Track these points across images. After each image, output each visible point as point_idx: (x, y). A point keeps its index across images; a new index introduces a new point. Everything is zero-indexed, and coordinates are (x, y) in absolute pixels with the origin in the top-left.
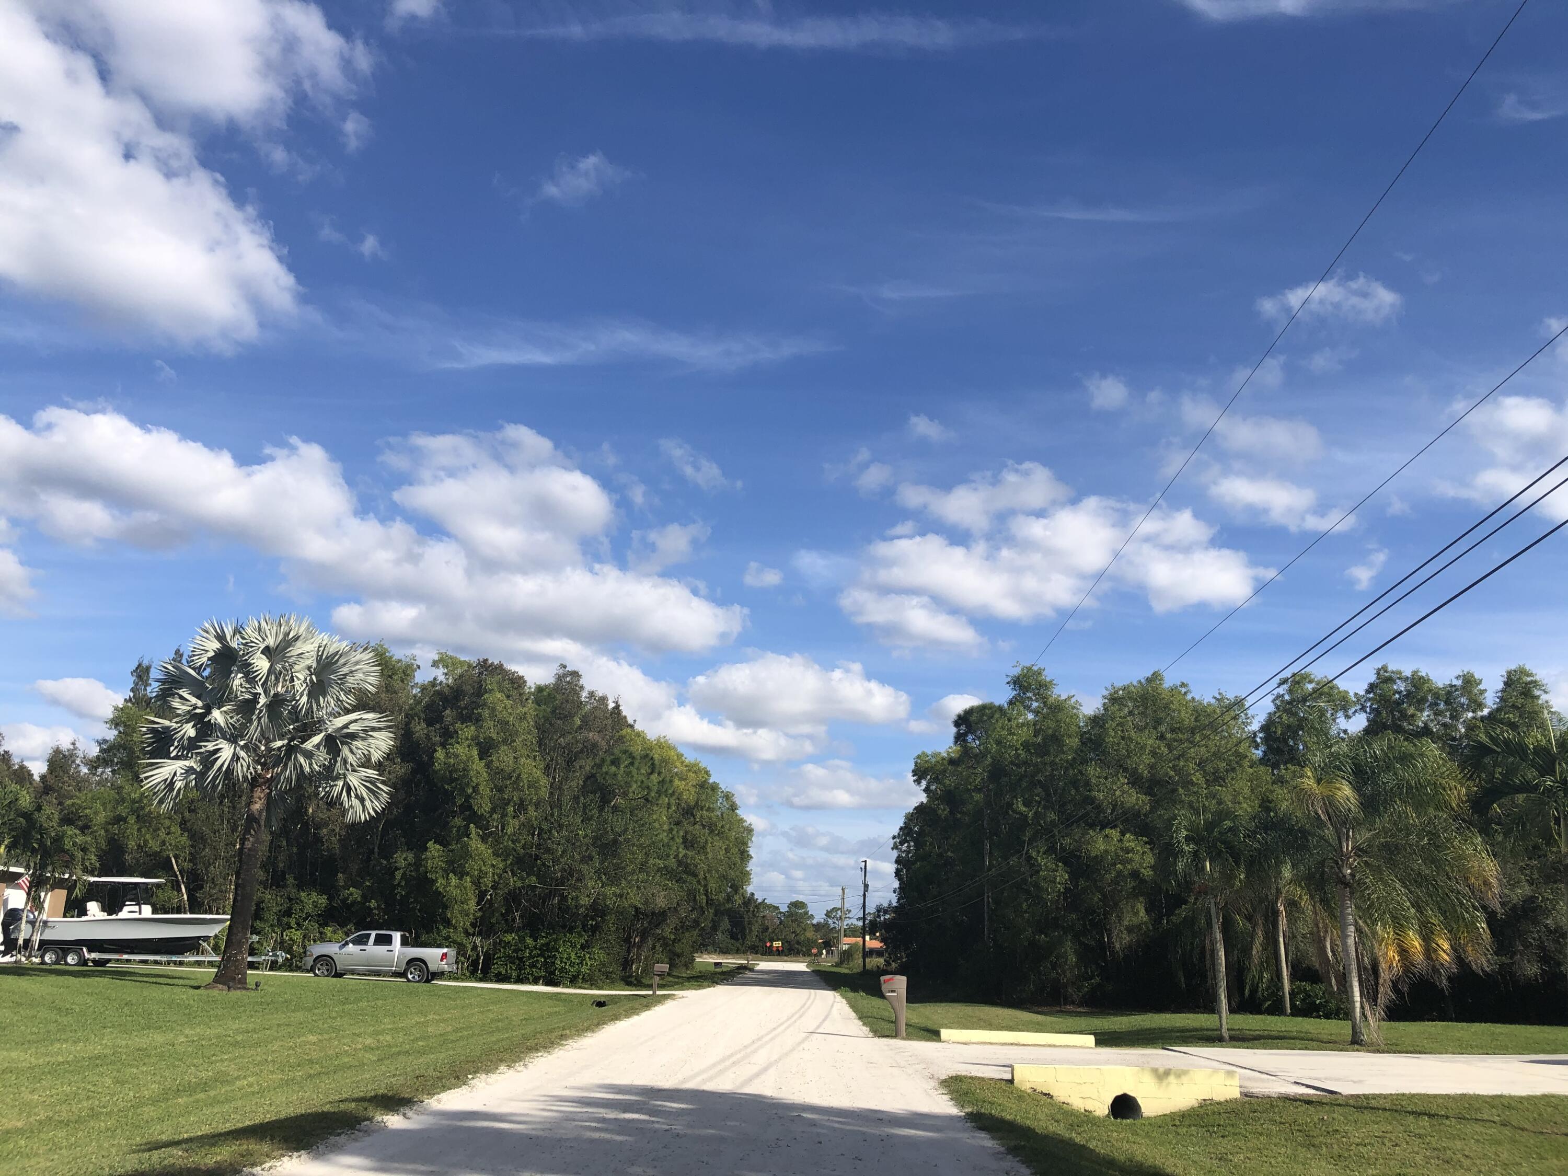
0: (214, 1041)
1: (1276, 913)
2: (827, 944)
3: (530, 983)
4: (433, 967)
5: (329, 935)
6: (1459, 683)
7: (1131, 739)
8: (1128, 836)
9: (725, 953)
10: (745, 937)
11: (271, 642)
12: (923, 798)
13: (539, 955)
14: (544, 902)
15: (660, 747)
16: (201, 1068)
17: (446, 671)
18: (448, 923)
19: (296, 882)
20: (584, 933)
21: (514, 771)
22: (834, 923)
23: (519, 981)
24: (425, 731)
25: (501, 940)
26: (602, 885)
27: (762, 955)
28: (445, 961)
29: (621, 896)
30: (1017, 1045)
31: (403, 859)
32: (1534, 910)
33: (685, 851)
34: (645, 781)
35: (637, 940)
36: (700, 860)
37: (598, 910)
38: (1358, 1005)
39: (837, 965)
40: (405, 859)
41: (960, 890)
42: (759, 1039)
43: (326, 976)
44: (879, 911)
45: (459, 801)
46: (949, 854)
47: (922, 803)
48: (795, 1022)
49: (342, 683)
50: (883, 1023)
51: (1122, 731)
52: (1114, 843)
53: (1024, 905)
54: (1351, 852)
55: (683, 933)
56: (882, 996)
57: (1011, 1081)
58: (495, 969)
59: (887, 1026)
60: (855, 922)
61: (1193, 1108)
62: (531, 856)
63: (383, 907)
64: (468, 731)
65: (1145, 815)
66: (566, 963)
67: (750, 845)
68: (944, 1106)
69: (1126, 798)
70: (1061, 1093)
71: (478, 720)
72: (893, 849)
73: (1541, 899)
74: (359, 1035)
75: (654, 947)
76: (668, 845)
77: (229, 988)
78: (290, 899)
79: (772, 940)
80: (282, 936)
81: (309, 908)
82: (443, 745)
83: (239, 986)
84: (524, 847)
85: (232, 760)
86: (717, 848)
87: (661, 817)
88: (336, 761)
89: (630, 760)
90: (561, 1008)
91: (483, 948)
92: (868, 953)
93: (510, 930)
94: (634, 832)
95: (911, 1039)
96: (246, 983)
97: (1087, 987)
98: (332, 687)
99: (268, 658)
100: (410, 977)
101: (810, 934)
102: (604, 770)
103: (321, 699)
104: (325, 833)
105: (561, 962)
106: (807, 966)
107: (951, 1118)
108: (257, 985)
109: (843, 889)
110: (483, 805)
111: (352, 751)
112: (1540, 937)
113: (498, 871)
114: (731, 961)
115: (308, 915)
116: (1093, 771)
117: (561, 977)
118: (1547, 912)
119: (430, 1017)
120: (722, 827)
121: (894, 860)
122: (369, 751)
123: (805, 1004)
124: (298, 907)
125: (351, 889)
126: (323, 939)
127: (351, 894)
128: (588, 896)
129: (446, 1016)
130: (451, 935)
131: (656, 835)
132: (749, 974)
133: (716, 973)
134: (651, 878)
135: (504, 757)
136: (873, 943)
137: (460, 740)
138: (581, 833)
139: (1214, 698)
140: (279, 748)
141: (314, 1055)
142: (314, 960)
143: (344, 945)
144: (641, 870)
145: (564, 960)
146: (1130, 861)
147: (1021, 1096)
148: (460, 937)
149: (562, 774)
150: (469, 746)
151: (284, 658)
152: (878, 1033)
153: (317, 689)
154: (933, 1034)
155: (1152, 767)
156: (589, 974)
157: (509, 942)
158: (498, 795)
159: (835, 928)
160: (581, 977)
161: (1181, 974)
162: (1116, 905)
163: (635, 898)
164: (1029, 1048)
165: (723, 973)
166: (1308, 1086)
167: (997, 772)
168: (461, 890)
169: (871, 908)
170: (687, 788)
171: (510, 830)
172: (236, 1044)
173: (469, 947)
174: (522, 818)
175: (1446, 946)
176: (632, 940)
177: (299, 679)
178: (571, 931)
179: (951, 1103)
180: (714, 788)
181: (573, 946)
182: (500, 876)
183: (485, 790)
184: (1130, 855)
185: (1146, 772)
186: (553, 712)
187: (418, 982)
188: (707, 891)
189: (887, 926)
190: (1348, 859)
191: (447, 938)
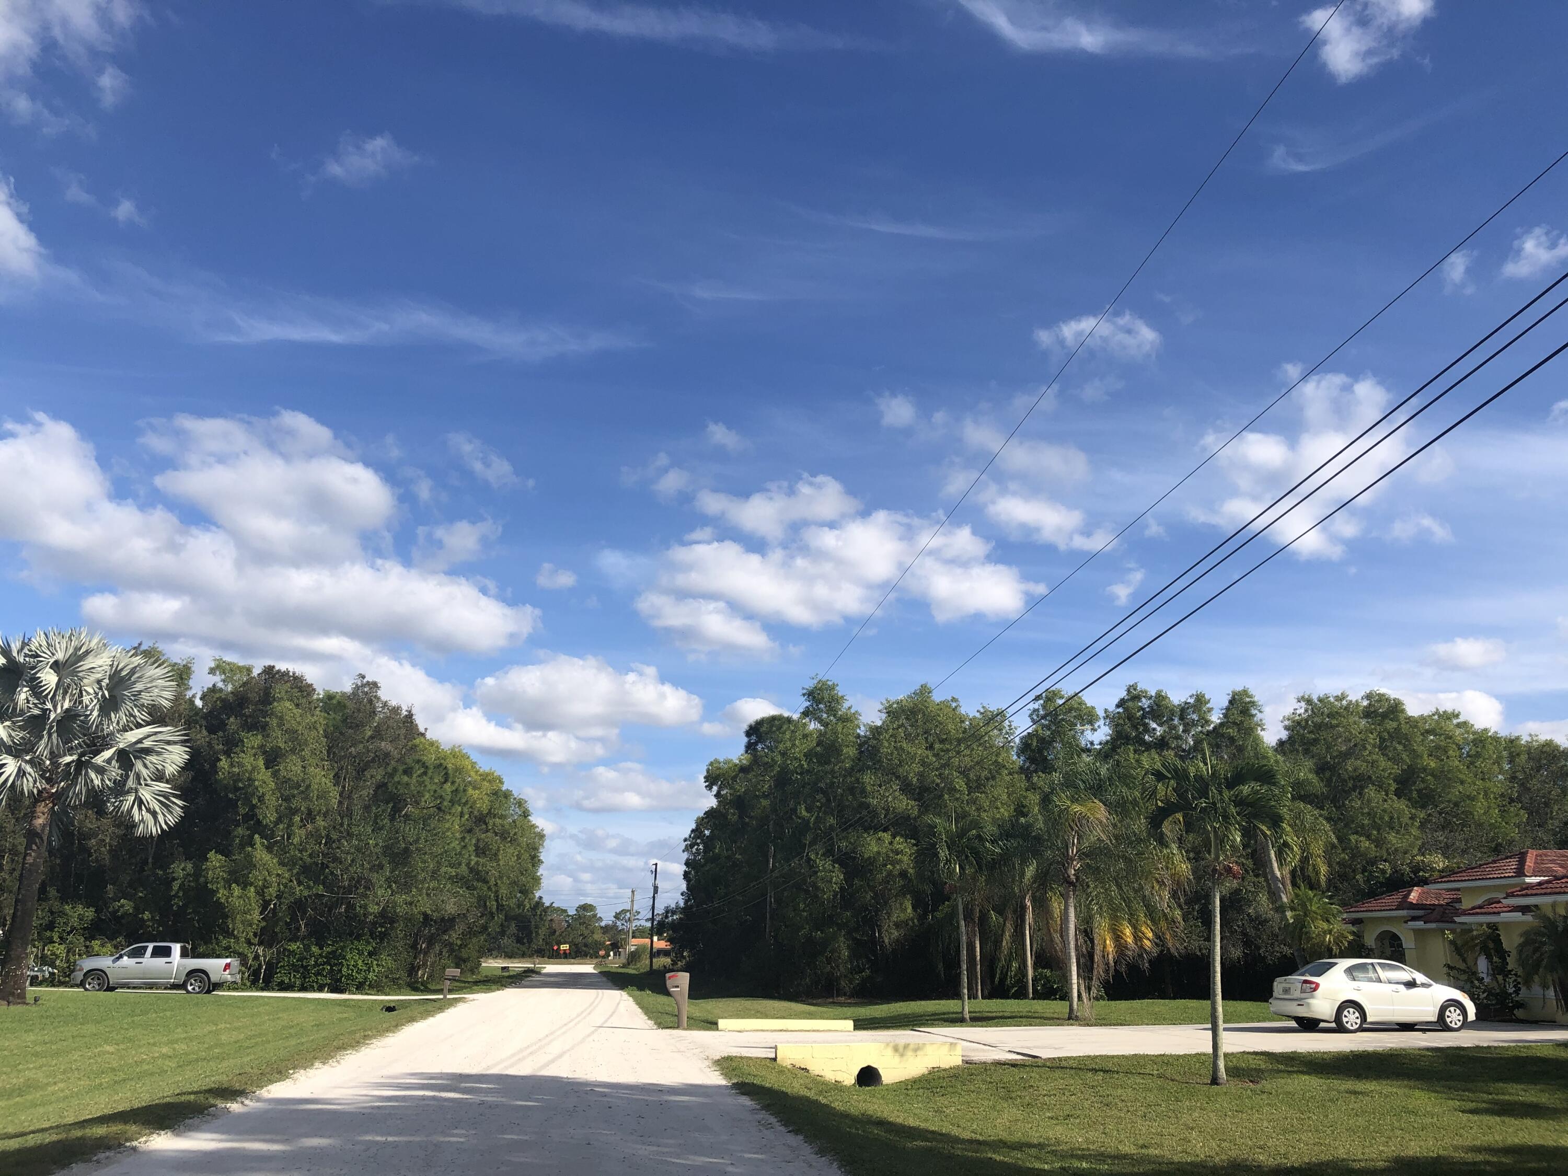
0: (15, 1052)
1: (1023, 908)
2: (615, 946)
3: (314, 991)
4: (214, 978)
5: (96, 948)
6: (1192, 701)
7: (903, 750)
8: (898, 839)
9: (510, 957)
10: (532, 941)
11: (60, 656)
12: (713, 802)
13: (325, 963)
14: (330, 910)
15: (454, 756)
16: (12, 1076)
17: (223, 677)
18: (229, 934)
19: (59, 895)
20: (372, 941)
21: (303, 780)
22: (623, 924)
23: (303, 989)
24: (207, 739)
25: (285, 949)
26: (392, 893)
27: (549, 958)
28: (228, 971)
29: (411, 903)
30: (785, 1031)
31: (181, 869)
32: (1239, 901)
33: (476, 859)
34: (439, 791)
35: (424, 946)
36: (492, 867)
37: (387, 917)
38: (1075, 987)
39: (624, 966)
40: (183, 870)
41: (746, 891)
42: (552, 1033)
43: (97, 990)
44: (667, 912)
45: (243, 810)
46: (737, 856)
47: (712, 808)
48: (585, 1018)
49: (135, 700)
50: (666, 1016)
51: (895, 742)
52: (886, 845)
53: (802, 906)
54: (1075, 855)
55: (470, 938)
56: (668, 993)
57: (775, 1059)
58: (277, 978)
59: (669, 1019)
60: (643, 923)
61: (923, 1075)
62: (317, 864)
63: (158, 918)
64: (253, 740)
65: (915, 819)
66: (353, 970)
67: (541, 850)
68: (716, 1079)
69: (897, 804)
70: (816, 1068)
71: (263, 728)
72: (684, 851)
74: (154, 1044)
75: (441, 953)
76: (460, 853)
77: (9, 1003)
78: (52, 913)
79: (559, 943)
80: (44, 950)
81: (75, 922)
82: (228, 753)
83: (19, 1001)
84: (310, 856)
85: (18, 775)
86: (508, 855)
87: (454, 825)
88: (127, 776)
89: (422, 770)
90: (350, 1014)
91: (265, 957)
92: (655, 954)
93: (294, 939)
94: (426, 841)
95: (691, 1030)
96: (25, 998)
97: (858, 979)
98: (125, 704)
99: (55, 672)
100: (190, 988)
101: (598, 936)
102: (396, 779)
103: (113, 715)
104: (94, 843)
105: (348, 969)
106: (594, 968)
107: (720, 1087)
108: (36, 1000)
109: (633, 892)
110: (270, 817)
111: (145, 766)
112: (1243, 924)
113: (284, 881)
114: (517, 965)
115: (73, 929)
116: (868, 779)
117: (347, 984)
118: (1249, 903)
119: (223, 1026)
120: (515, 834)
121: (684, 862)
122: (163, 766)
123: (593, 1002)
124: (62, 920)
125: (122, 901)
126: (90, 953)
127: (123, 906)
128: (377, 904)
129: (236, 1024)
130: (232, 945)
131: (448, 844)
132: (536, 978)
133: (503, 977)
134: (442, 886)
135: (292, 767)
136: (659, 944)
137: (245, 749)
138: (371, 842)
139: (978, 711)
140: (68, 764)
141: (115, 1065)
142: (85, 975)
143: (118, 958)
144: (433, 878)
145: (351, 967)
146: (901, 861)
147: (782, 1071)
148: (243, 948)
149: (351, 783)
150: (255, 755)
151: (74, 673)
152: (661, 1025)
153: (109, 705)
154: (712, 1025)
155: (921, 775)
156: (376, 981)
157: (294, 951)
158: (284, 804)
159: (624, 929)
160: (367, 983)
161: (940, 966)
162: (886, 903)
163: (425, 905)
164: (795, 1033)
165: (509, 977)
166: (1018, 1053)
167: (782, 780)
168: (244, 901)
169: (660, 909)
170: (481, 797)
171: (296, 840)
172: (36, 1054)
173: (251, 956)
174: (310, 827)
175: (1150, 935)
176: (419, 946)
177: (88, 693)
178: (358, 938)
179: (721, 1077)
180: (507, 795)
181: (360, 953)
182: (285, 886)
183: (272, 801)
184: (899, 857)
185: (915, 780)
186: (344, 721)
187: (198, 993)
188: (497, 896)
189: (674, 926)
190: (1073, 861)
191: (227, 948)
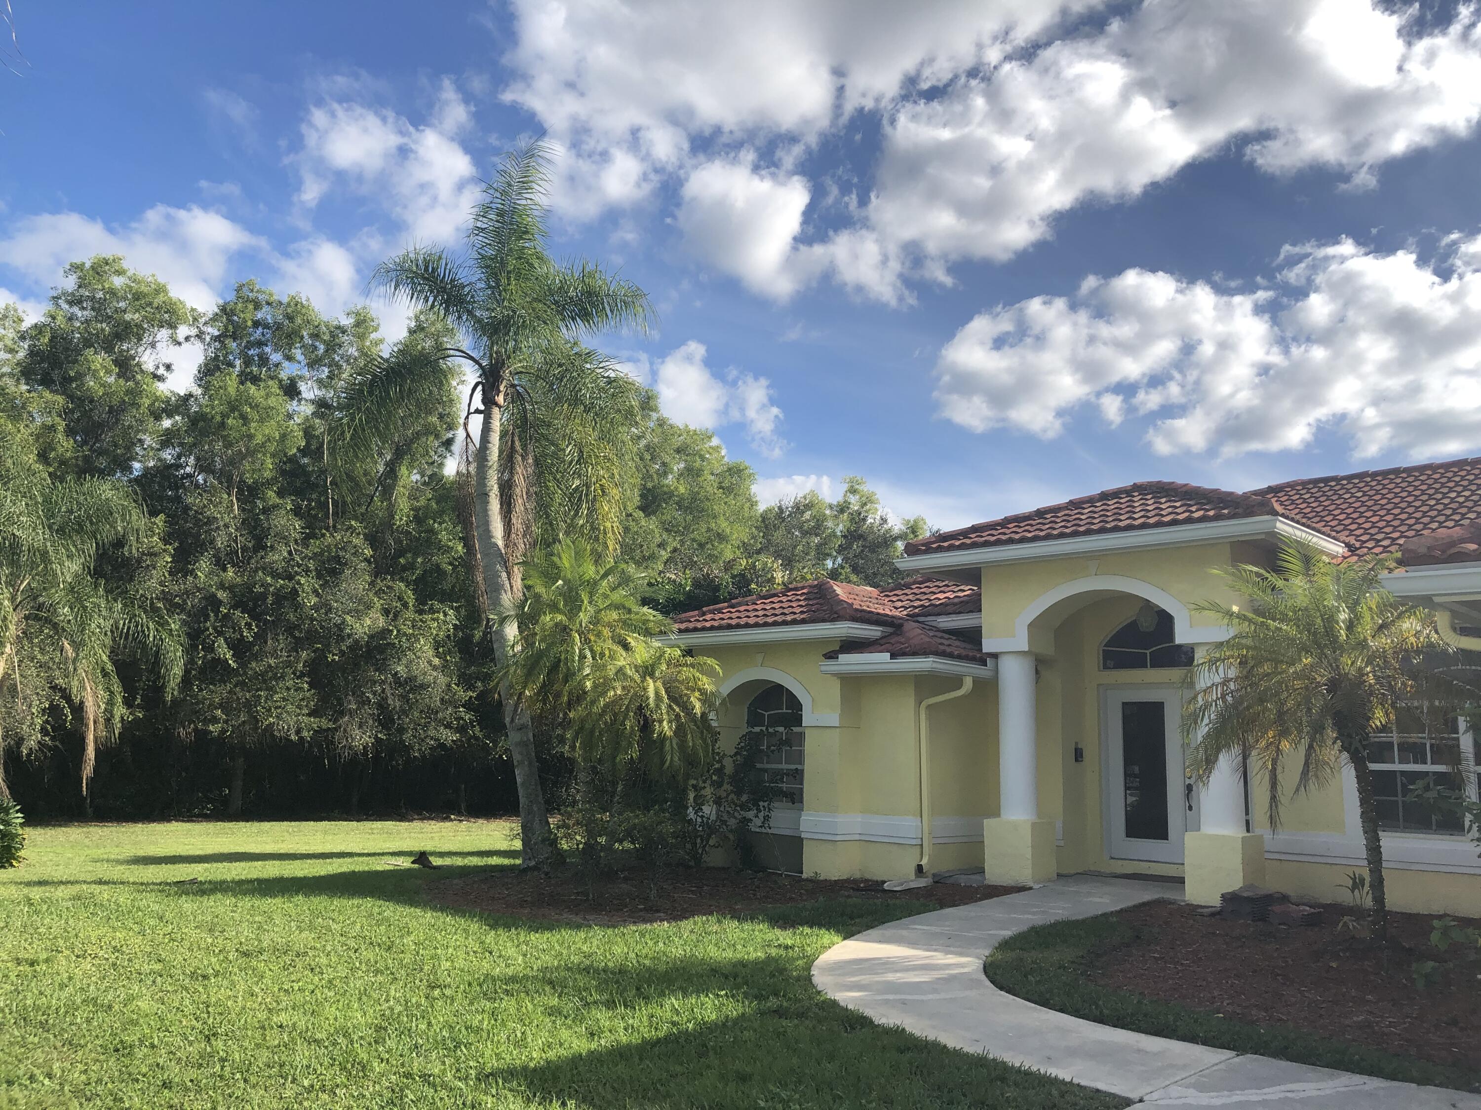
32: (382, 649)
73: (395, 633)
112: (383, 690)
118: (400, 652)
